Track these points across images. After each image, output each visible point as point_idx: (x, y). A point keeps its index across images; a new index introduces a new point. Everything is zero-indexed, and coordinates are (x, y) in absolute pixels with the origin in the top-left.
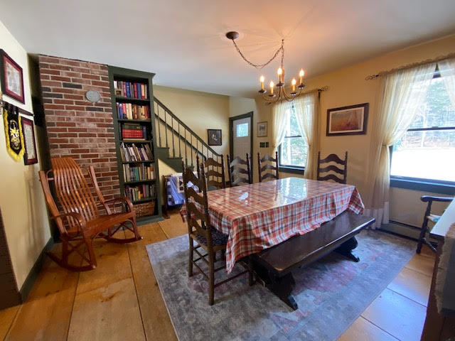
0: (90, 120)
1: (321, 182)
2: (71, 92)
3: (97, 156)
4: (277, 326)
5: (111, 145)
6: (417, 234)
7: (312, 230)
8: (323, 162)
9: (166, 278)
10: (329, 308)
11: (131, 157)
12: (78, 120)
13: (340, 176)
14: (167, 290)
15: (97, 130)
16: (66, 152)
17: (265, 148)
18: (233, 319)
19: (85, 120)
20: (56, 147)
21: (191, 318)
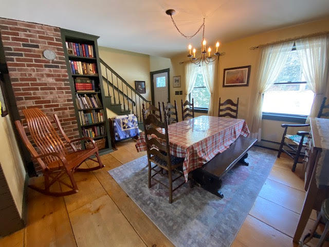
0: (48, 76)
1: (221, 118)
2: (30, 51)
3: (58, 105)
4: (215, 209)
5: (68, 96)
6: (278, 147)
7: (225, 149)
8: (222, 105)
9: (133, 191)
10: (240, 194)
11: (84, 105)
12: (38, 75)
13: (233, 114)
14: (138, 199)
15: (55, 84)
16: (31, 103)
17: (179, 95)
18: (188, 210)
19: (45, 76)
20: (22, 99)
21: (161, 213)
